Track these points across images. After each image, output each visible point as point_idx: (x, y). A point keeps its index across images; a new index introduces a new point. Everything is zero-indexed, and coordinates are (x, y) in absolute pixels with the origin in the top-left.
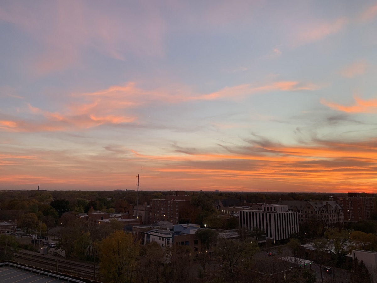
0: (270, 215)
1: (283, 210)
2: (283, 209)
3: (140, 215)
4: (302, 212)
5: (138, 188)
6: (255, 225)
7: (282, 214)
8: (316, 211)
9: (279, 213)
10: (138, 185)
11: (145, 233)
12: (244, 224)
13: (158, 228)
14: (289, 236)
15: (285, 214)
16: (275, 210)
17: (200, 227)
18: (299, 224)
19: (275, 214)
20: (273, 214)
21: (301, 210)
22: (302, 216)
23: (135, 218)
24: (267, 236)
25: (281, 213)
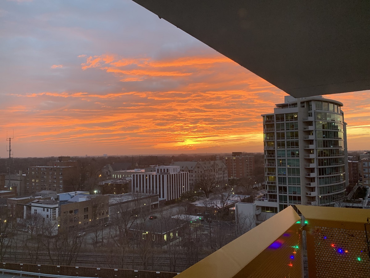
0: (163, 176)
1: (175, 171)
2: (175, 169)
3: (14, 185)
4: (192, 172)
5: (10, 154)
6: (148, 188)
7: (175, 174)
8: (205, 171)
9: (171, 174)
10: (10, 151)
11: (25, 205)
12: (137, 187)
13: (40, 199)
14: (181, 195)
15: (177, 174)
16: (168, 171)
17: (89, 194)
18: (190, 183)
19: (168, 175)
20: (167, 175)
21: (192, 170)
22: (192, 176)
23: (7, 189)
24: (160, 197)
25: (173, 173)
